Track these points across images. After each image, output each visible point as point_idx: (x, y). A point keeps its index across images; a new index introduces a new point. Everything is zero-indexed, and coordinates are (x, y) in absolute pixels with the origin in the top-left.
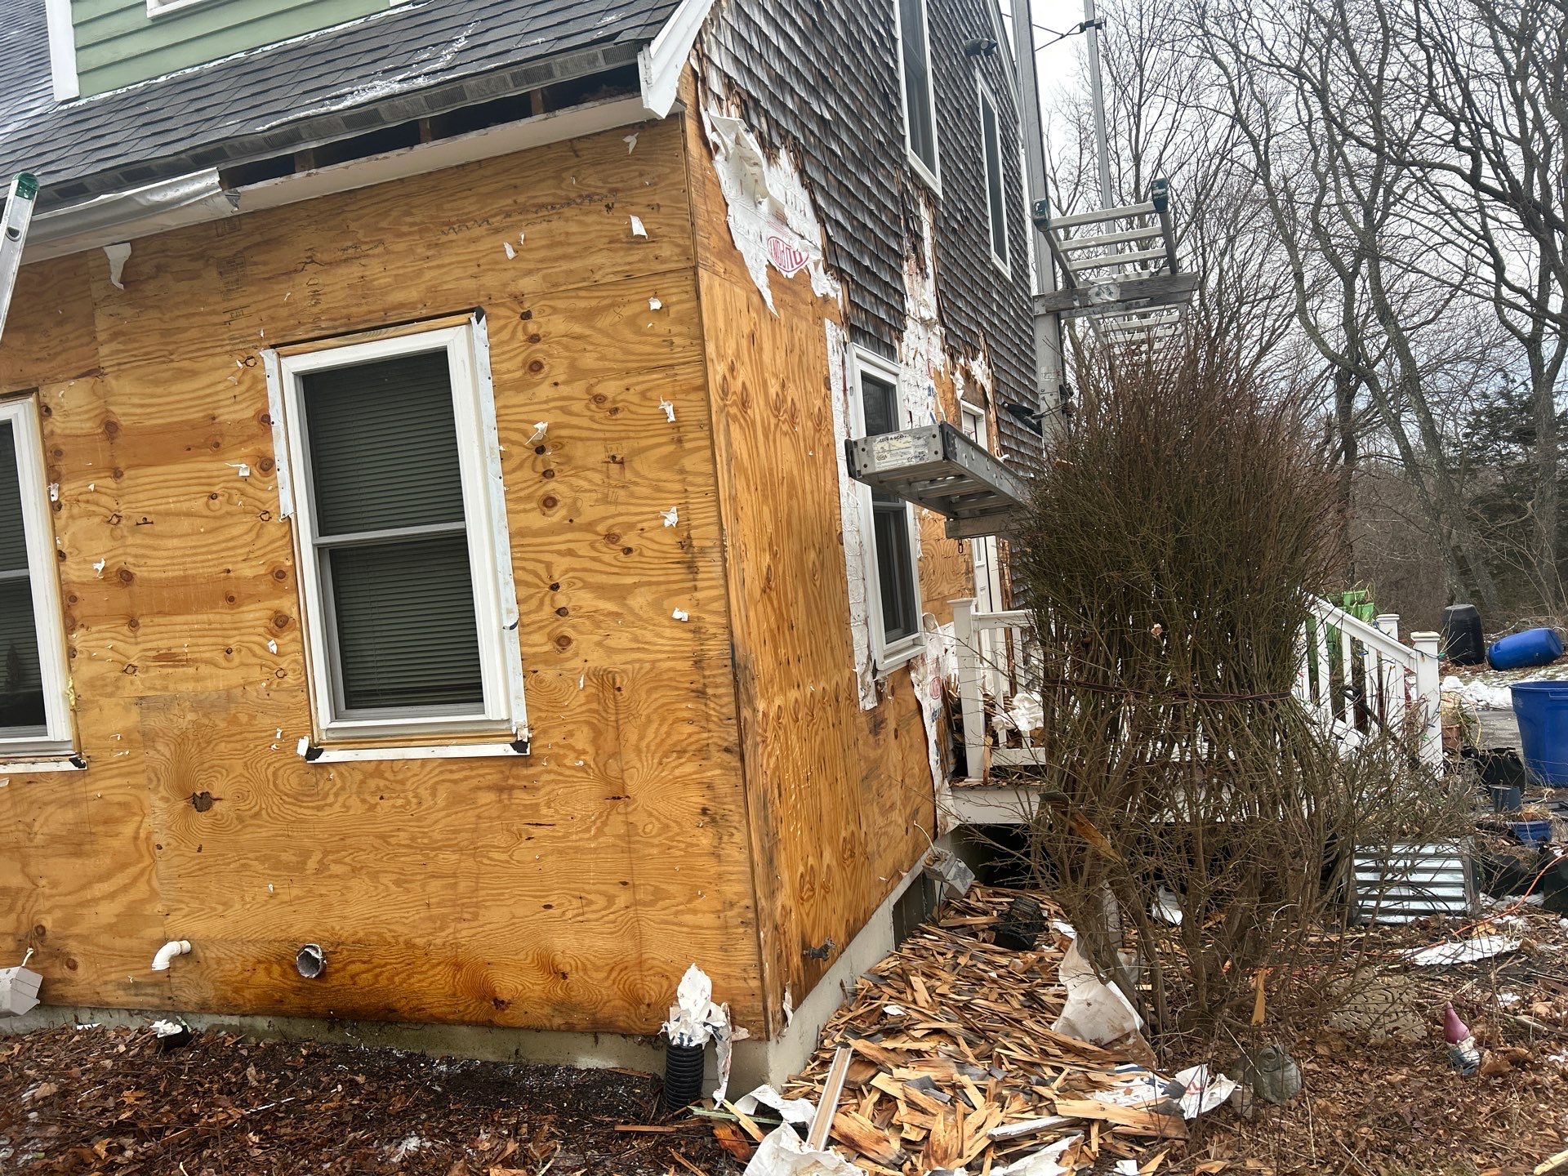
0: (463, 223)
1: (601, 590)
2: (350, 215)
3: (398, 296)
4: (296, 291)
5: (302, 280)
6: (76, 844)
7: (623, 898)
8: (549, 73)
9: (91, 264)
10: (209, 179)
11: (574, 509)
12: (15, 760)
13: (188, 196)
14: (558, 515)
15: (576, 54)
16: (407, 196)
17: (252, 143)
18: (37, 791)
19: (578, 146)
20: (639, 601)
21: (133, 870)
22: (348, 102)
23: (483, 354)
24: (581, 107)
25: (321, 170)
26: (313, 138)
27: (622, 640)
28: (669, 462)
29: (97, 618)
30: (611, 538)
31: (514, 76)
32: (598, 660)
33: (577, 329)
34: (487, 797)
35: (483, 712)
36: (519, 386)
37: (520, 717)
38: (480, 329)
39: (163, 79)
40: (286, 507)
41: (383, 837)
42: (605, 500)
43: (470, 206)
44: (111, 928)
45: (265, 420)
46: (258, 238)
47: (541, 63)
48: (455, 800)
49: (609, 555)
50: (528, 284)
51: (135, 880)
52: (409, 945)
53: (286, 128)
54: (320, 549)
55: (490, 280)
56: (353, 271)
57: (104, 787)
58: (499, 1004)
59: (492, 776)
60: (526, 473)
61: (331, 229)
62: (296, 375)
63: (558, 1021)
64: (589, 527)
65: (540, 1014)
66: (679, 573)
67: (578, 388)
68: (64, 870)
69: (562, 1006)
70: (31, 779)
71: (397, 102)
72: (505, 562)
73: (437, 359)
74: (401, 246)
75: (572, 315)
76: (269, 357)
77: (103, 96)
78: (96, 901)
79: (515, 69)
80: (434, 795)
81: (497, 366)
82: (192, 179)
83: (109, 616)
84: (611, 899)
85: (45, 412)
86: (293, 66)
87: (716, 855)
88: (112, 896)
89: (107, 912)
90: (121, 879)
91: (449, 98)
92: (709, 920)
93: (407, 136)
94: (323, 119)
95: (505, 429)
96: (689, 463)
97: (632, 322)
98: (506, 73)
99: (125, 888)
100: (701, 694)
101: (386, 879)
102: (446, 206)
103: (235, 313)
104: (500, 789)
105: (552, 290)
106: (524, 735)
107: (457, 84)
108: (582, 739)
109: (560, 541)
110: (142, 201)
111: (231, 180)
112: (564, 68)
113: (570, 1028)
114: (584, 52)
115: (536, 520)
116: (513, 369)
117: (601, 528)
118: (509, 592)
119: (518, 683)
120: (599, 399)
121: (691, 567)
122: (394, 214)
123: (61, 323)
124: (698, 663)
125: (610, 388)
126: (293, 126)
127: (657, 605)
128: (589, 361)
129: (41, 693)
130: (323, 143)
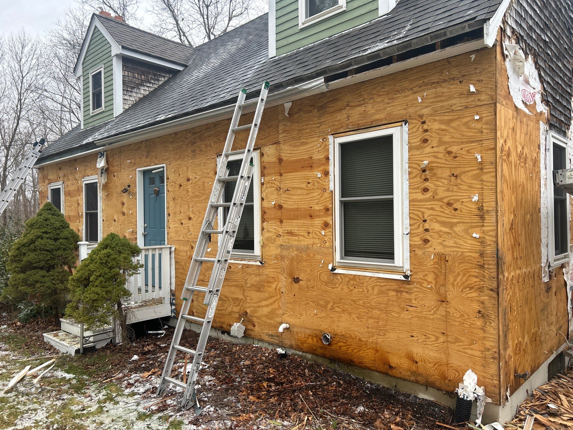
0: (403, 90)
1: (443, 224)
2: (363, 90)
3: (377, 117)
4: (341, 116)
5: (344, 112)
6: (259, 288)
7: (442, 339)
8: (445, 34)
9: (279, 109)
10: (321, 80)
11: (435, 193)
12: (244, 260)
13: (314, 86)
14: (429, 195)
15: (457, 27)
16: (383, 82)
17: (335, 68)
18: (249, 270)
19: (450, 60)
20: (458, 229)
21: (274, 299)
22: (369, 51)
23: (406, 137)
24: (455, 46)
25: (357, 75)
26: (355, 65)
27: (450, 243)
28: (476, 177)
29: (271, 219)
30: (449, 204)
31: (431, 37)
32: (439, 249)
33: (443, 127)
34: (393, 293)
35: (394, 263)
36: (418, 148)
37: (407, 267)
38: (406, 128)
39: (302, 48)
40: (332, 187)
41: (354, 301)
42: (448, 190)
43: (406, 84)
44: (266, 316)
45: (328, 159)
46: (331, 99)
47: (442, 31)
48: (381, 292)
49: (448, 210)
50: (425, 111)
51: (275, 302)
52: (360, 340)
53: (347, 62)
54: (341, 202)
55: (411, 110)
56: (361, 109)
57: (268, 271)
58: (391, 367)
59: (395, 286)
60: (418, 179)
61: (355, 95)
62: (339, 144)
63: (412, 378)
64: (441, 200)
65: (407, 374)
66: (477, 219)
67: (441, 149)
68: (254, 295)
69: (414, 373)
70: (248, 266)
71: (386, 50)
72: (407, 210)
73: (389, 139)
74: (379, 99)
75: (442, 122)
76: (331, 138)
77: (283, 55)
78: (263, 306)
79: (432, 34)
80: (373, 289)
81: (411, 141)
82: (316, 81)
83: (274, 219)
84: (437, 338)
85: (262, 155)
86: (346, 41)
87: (483, 329)
88: (267, 306)
89: (266, 310)
90: (270, 301)
91: (405, 47)
92: (478, 353)
93: (388, 61)
94: (360, 58)
95: (411, 163)
96: (485, 178)
97: (466, 124)
98: (428, 37)
99: (271, 304)
100: (482, 267)
101: (354, 316)
102: (397, 85)
103: (321, 123)
104: (397, 291)
105: (435, 113)
106: (408, 273)
107: (409, 42)
108: (431, 277)
109: (429, 204)
110: (300, 89)
111: (327, 80)
112: (451, 32)
113: (417, 382)
114: (460, 26)
115: (420, 196)
116: (417, 141)
117: (446, 201)
118: (407, 221)
119: (407, 254)
120: (449, 153)
121: (482, 218)
122: (378, 88)
123: (269, 128)
124: (482, 255)
125: (454, 149)
126: (349, 61)
127: (466, 231)
128: (447, 139)
129: (253, 241)
130: (359, 66)
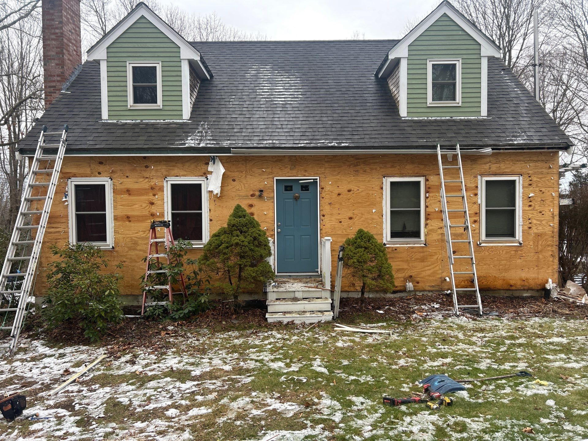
0: (520, 161)
1: (537, 220)
3: (507, 170)
4: (486, 167)
5: (488, 165)
7: (536, 268)
11: (535, 207)
14: (531, 208)
16: (510, 155)
19: (542, 153)
20: (543, 222)
22: (516, 142)
23: (521, 182)
26: (508, 146)
27: (541, 228)
28: (551, 202)
29: (434, 218)
30: (540, 212)
32: (536, 231)
33: (538, 180)
34: (513, 252)
35: (515, 238)
36: (526, 187)
37: (521, 240)
38: (521, 178)
40: (480, 202)
41: (492, 258)
42: (540, 206)
43: (521, 158)
45: (477, 187)
47: (552, 143)
48: (507, 252)
49: (540, 215)
50: (530, 172)
52: (495, 276)
54: (486, 210)
55: (524, 170)
56: (498, 165)
57: (430, 249)
58: (511, 286)
59: (515, 249)
60: (526, 201)
61: (495, 158)
62: (484, 180)
63: (522, 288)
64: (537, 210)
65: (519, 287)
66: (551, 218)
67: (537, 189)
68: (418, 265)
69: (523, 286)
72: (521, 214)
73: (514, 182)
74: (508, 162)
75: (537, 178)
76: (479, 177)
80: (503, 251)
81: (523, 184)
83: (437, 218)
84: (534, 268)
85: (427, 180)
87: (553, 261)
88: (430, 269)
89: (428, 272)
90: (432, 266)
92: (550, 271)
94: (513, 144)
95: (524, 194)
96: (555, 202)
97: (548, 180)
99: (433, 268)
100: (553, 237)
101: (491, 266)
102: (517, 158)
103: (473, 168)
104: (516, 251)
105: (535, 173)
106: (522, 242)
108: (531, 243)
109: (531, 212)
113: (524, 290)
115: (527, 208)
116: (526, 184)
117: (539, 211)
118: (521, 220)
119: (521, 234)
120: (541, 191)
121: (553, 218)
122: (507, 157)
123: (433, 165)
124: (553, 232)
125: (543, 189)
127: (547, 223)
128: (540, 185)
129: (420, 232)
